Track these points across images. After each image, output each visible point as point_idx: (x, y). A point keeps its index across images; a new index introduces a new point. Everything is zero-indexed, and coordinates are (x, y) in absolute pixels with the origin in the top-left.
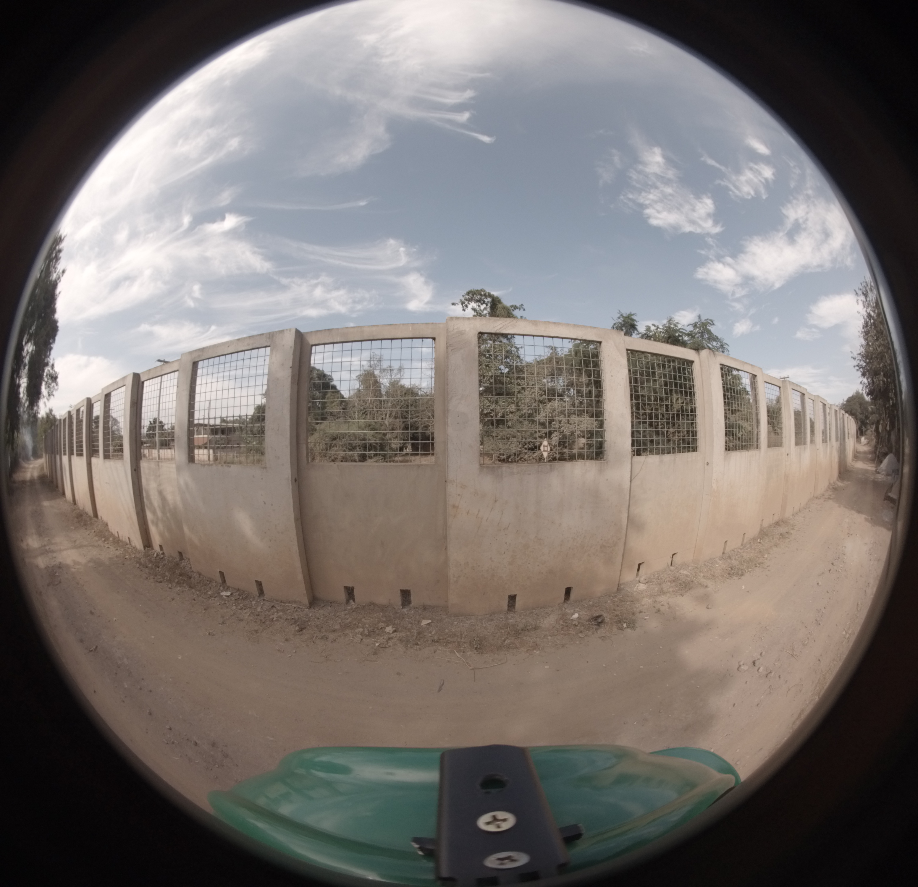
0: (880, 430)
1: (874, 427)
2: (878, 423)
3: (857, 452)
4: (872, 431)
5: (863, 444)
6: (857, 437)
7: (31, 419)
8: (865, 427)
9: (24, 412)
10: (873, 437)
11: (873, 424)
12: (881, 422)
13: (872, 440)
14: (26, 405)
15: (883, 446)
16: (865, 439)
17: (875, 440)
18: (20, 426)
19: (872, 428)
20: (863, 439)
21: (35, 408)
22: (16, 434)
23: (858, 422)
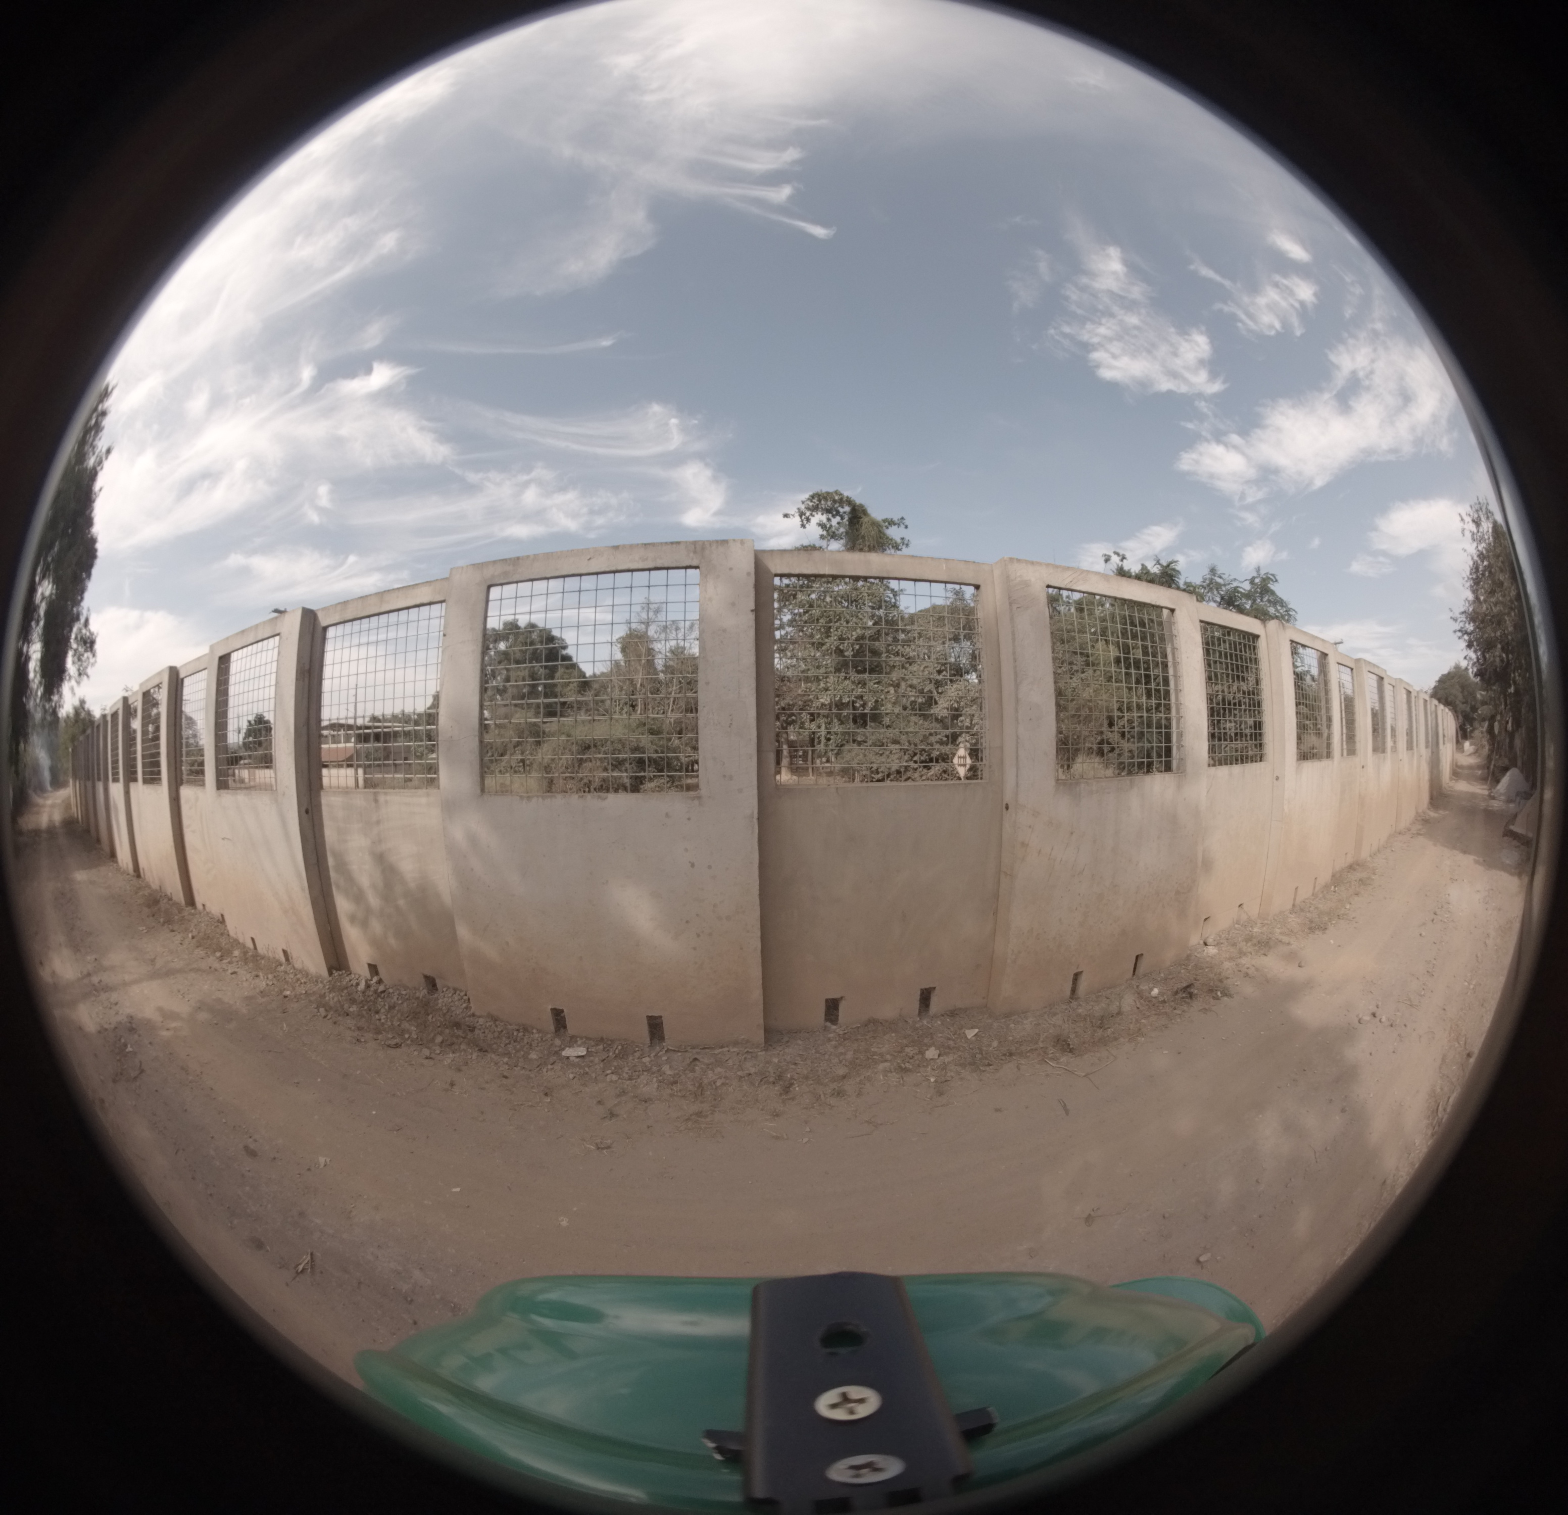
0: (1496, 731)
1: (1486, 724)
2: (1492, 719)
3: (1457, 766)
4: (1482, 732)
5: (1468, 753)
6: (1458, 742)
7: (49, 718)
8: (1471, 725)
9: (36, 705)
10: (1485, 743)
11: (1484, 720)
12: (1498, 718)
13: (1483, 747)
14: (39, 693)
15: (1501, 755)
16: (1471, 744)
17: (1487, 747)
18: (30, 730)
19: (1483, 727)
20: (1467, 744)
21: (55, 698)
22: (22, 745)
23: (1458, 717)
